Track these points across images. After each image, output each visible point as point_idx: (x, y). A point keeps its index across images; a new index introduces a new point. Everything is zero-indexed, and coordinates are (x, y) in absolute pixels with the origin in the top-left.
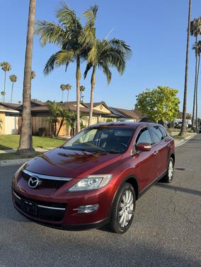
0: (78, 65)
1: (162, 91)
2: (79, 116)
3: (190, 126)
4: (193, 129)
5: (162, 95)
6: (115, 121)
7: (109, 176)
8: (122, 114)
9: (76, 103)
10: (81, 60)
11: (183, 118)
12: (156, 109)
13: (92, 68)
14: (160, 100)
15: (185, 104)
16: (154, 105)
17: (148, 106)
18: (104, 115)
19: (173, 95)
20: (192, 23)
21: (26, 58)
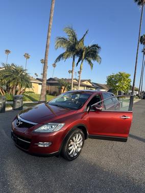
0: (74, 59)
1: (121, 75)
2: (72, 86)
3: (137, 95)
4: (139, 97)
5: (121, 77)
6: (94, 90)
7: (63, 124)
8: (98, 86)
9: (71, 79)
10: (76, 56)
11: (133, 90)
12: (117, 84)
13: (81, 61)
14: (120, 80)
15: (134, 82)
16: (116, 82)
17: (113, 83)
18: (88, 87)
19: (127, 77)
20: (142, 37)
21: (45, 55)
